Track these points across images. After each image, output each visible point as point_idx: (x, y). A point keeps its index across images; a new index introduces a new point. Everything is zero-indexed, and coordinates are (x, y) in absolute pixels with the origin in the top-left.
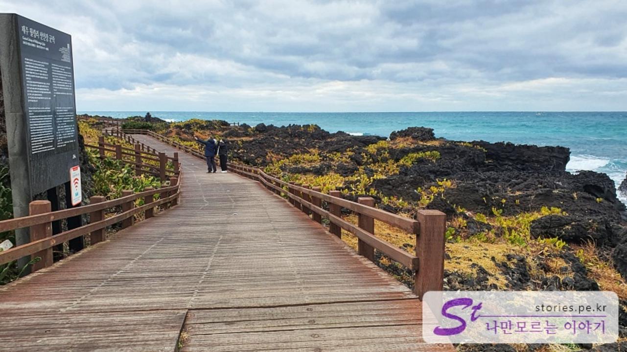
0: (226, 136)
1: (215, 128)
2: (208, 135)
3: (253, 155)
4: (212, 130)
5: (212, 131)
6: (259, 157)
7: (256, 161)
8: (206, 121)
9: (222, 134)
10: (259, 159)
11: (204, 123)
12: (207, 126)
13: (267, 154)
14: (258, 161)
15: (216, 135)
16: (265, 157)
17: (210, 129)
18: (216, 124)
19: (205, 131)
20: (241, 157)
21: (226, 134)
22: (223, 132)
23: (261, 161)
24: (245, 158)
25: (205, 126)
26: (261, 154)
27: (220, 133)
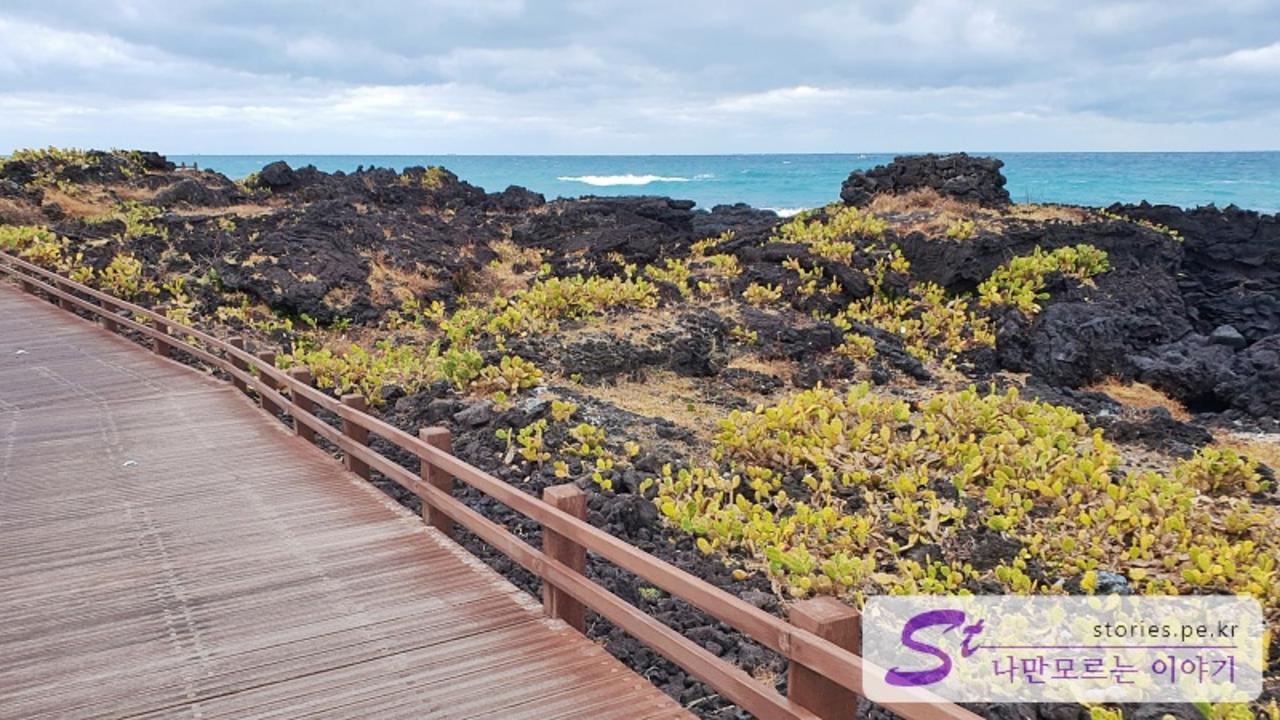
0: (167, 202)
1: (124, 178)
2: (100, 200)
3: (310, 278)
4: (113, 182)
5: (112, 188)
6: (336, 285)
7: (328, 301)
8: (89, 155)
9: (152, 195)
10: (338, 292)
11: (79, 162)
12: (92, 170)
13: (368, 270)
14: (337, 301)
15: (128, 199)
16: (361, 282)
17: (104, 181)
18: (125, 165)
19: (88, 187)
20: (259, 289)
21: (166, 195)
22: (153, 189)
23: (347, 302)
24: (278, 291)
25: (86, 171)
26: (342, 269)
27: (143, 193)
